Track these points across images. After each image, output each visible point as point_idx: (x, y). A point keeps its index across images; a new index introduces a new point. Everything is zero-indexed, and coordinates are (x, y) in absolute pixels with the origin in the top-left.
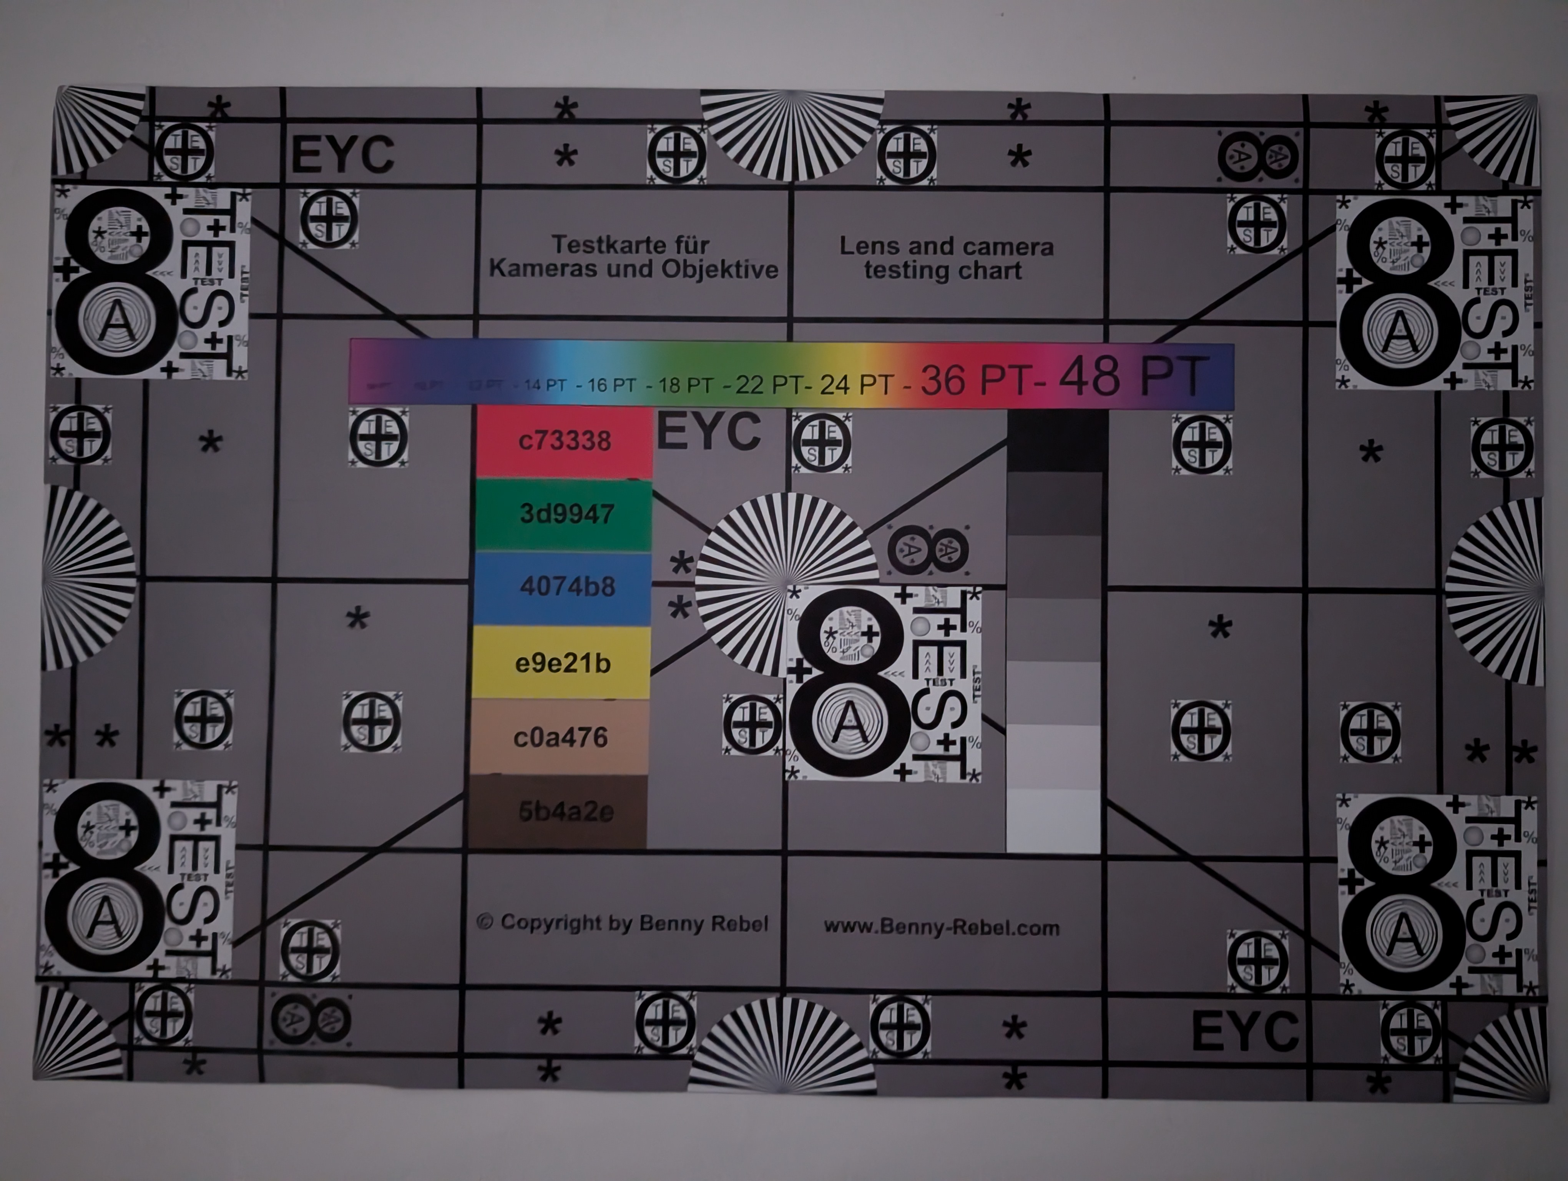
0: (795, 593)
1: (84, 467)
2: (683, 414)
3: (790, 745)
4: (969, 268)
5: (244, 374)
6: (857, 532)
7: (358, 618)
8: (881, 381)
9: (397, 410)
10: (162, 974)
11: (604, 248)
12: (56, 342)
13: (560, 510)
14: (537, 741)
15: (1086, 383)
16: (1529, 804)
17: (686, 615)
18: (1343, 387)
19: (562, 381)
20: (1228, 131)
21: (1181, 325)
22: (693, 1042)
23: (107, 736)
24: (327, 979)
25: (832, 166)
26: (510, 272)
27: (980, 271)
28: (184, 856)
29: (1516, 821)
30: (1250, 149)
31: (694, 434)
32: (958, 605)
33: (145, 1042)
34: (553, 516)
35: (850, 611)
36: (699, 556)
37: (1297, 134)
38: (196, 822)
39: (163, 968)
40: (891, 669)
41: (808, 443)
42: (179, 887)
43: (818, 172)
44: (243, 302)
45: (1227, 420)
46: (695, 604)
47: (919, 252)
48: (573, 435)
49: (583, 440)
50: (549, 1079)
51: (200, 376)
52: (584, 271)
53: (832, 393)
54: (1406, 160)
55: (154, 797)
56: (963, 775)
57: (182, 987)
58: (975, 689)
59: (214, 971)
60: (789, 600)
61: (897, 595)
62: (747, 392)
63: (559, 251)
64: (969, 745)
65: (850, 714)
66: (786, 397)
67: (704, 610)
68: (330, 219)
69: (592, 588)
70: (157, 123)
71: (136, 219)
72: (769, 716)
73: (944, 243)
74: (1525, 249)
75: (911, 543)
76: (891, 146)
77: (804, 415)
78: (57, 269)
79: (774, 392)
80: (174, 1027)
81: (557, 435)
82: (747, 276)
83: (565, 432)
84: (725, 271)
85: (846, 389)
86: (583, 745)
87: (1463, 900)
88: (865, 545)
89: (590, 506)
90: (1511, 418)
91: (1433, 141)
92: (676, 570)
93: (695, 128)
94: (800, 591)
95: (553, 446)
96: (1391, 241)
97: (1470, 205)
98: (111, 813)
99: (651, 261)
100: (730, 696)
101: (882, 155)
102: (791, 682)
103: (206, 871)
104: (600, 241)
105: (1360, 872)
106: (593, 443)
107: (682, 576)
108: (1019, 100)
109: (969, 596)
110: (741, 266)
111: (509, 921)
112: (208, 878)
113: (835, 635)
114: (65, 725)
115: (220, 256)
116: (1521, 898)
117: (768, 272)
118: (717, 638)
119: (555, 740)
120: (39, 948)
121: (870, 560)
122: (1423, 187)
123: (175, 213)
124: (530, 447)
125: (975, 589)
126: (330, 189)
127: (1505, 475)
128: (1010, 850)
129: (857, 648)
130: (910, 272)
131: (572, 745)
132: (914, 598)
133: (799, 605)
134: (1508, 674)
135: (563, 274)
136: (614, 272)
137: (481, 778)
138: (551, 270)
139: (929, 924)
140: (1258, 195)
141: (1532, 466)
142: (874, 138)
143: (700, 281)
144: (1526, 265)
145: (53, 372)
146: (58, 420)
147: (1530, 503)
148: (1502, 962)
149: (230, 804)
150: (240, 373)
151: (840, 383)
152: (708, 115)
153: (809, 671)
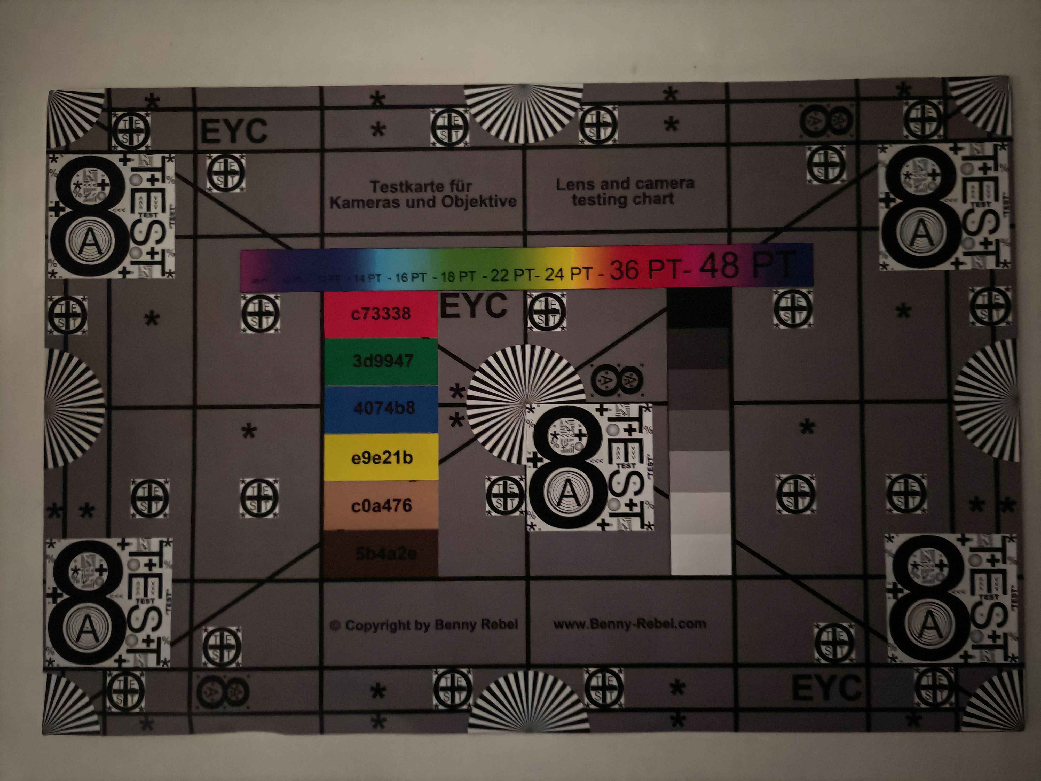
0: (531, 409)
1: (70, 336)
2: (457, 295)
3: (530, 508)
5: (173, 275)
6: (571, 369)
7: (249, 431)
8: (584, 271)
9: (272, 296)
10: (124, 665)
11: (404, 188)
12: (51, 256)
13: (378, 359)
14: (366, 508)
15: (717, 270)
16: (1011, 539)
17: (461, 425)
18: (885, 270)
19: (379, 275)
20: (806, 105)
21: (778, 231)
22: (471, 701)
23: (87, 510)
24: (234, 665)
25: (550, 134)
26: (343, 206)
27: (647, 199)
28: (138, 588)
29: (1003, 550)
30: (821, 116)
31: (464, 308)
32: (637, 416)
33: (114, 710)
34: (374, 362)
35: (567, 420)
36: (468, 386)
37: (852, 105)
38: (146, 565)
39: (125, 661)
40: (595, 457)
41: (538, 312)
42: (136, 608)
43: (541, 137)
44: (171, 228)
45: (809, 292)
46: (466, 418)
47: (607, 188)
48: (386, 311)
49: (392, 313)
50: (379, 727)
51: (144, 276)
52: (392, 204)
53: (552, 280)
54: (923, 120)
55: (118, 549)
56: (642, 526)
57: (137, 673)
58: (649, 470)
59: (158, 661)
60: (527, 414)
61: (597, 410)
63: (375, 190)
64: (646, 506)
65: (568, 488)
66: (523, 283)
67: (472, 422)
68: (226, 173)
69: (400, 409)
70: (113, 113)
71: (101, 175)
72: (516, 490)
73: (623, 182)
74: (1003, 176)
75: (606, 376)
76: (588, 120)
77: (535, 294)
78: (51, 209)
79: (515, 280)
80: (133, 700)
81: (376, 310)
82: (496, 205)
83: (381, 308)
84: (483, 202)
85: (562, 277)
86: (396, 510)
87: (969, 601)
88: (576, 378)
89: (398, 356)
90: (996, 287)
91: (941, 108)
92: (454, 396)
93: (461, 110)
94: (534, 408)
95: (373, 318)
96: (915, 173)
97: (967, 149)
98: (90, 561)
99: (434, 197)
100: (490, 477)
101: (583, 125)
102: (530, 467)
103: (153, 597)
104: (401, 184)
105: (901, 585)
106: (399, 315)
107: (457, 400)
108: (670, 88)
109: (644, 409)
110: (493, 199)
111: (351, 625)
112: (154, 601)
113: (558, 436)
114: (60, 504)
115: (156, 198)
116: (1006, 600)
117: (510, 202)
118: (481, 440)
119: (378, 508)
120: (45, 649)
121: (580, 387)
122: (935, 138)
123: (126, 172)
124: (359, 318)
125: (647, 405)
126: (226, 154)
127: (992, 324)
128: (674, 573)
129: (572, 444)
130: (602, 201)
131: (389, 511)
132: (609, 412)
133: (534, 417)
134: (996, 455)
135: (377, 207)
136: (410, 204)
137: (330, 533)
138: (369, 204)
139: (622, 623)
140: (826, 146)
141: (1010, 319)
142: (577, 114)
143: (466, 209)
144: (1004, 188)
145: (49, 275)
146: (53, 306)
147: (1009, 343)
148: (994, 641)
149: (168, 553)
150: (170, 273)
151: (558, 273)
152: (470, 102)
153: (541, 460)
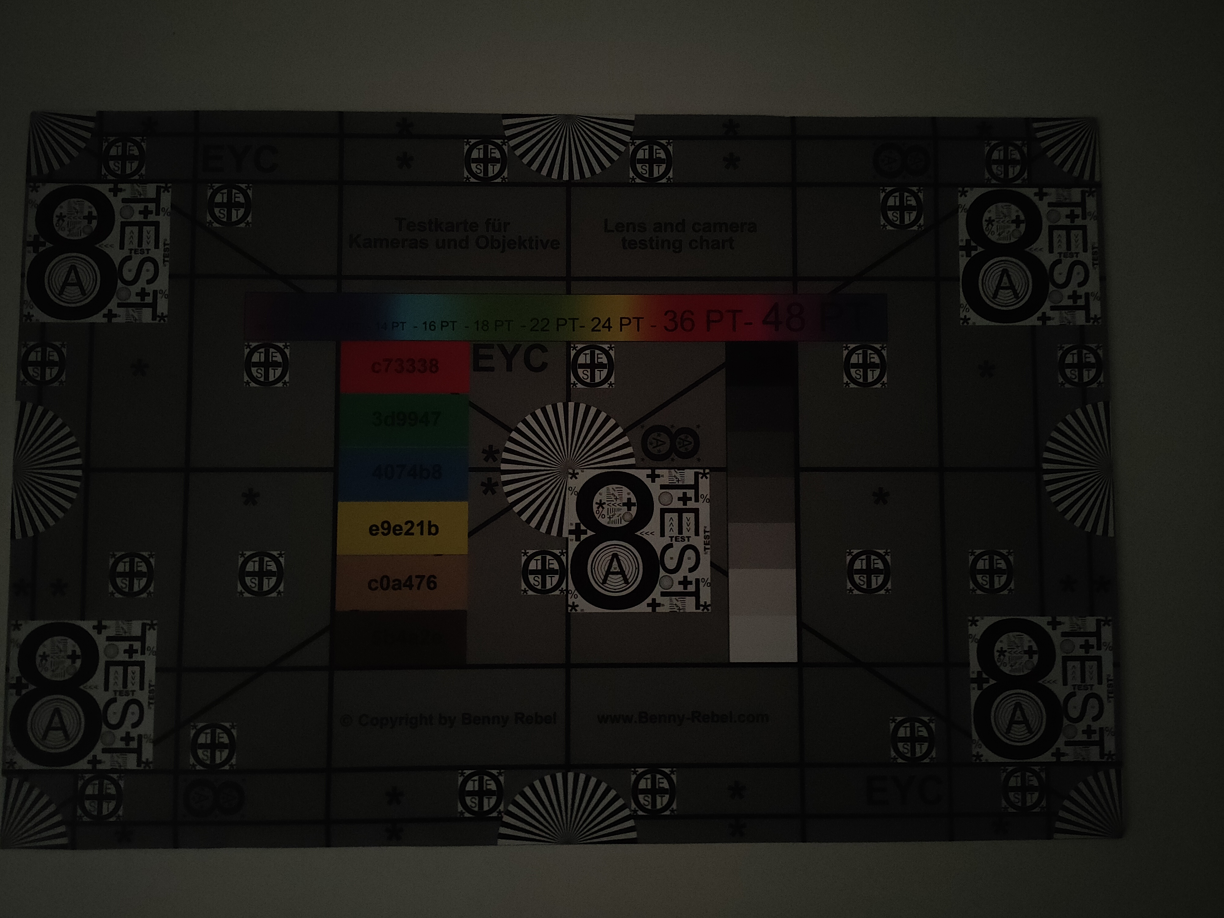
0: (574, 475)
1: (45, 388)
2: (491, 347)
3: (571, 587)
4: (696, 241)
5: (166, 319)
6: (619, 431)
7: (250, 497)
8: (634, 322)
9: (281, 345)
10: (99, 767)
11: (433, 227)
12: (27, 297)
13: (401, 417)
14: (385, 586)
15: (781, 323)
16: (1107, 622)
17: (494, 492)
18: (965, 324)
19: (403, 323)
20: (879, 143)
21: (849, 280)
22: (501, 808)
23: (59, 587)
24: (227, 767)
25: (598, 170)
26: (364, 245)
27: (705, 244)
28: (116, 678)
29: (1097, 634)
30: (896, 155)
31: (499, 360)
32: (693, 483)
33: (85, 819)
34: (396, 421)
35: (614, 487)
36: (502, 448)
38: (125, 651)
39: (100, 762)
40: (645, 530)
41: (582, 366)
42: (113, 700)
43: (587, 174)
44: (165, 266)
45: (883, 348)
46: (501, 484)
47: (660, 231)
48: (411, 363)
49: (418, 365)
50: (394, 839)
51: (132, 320)
52: (419, 244)
53: (600, 331)
54: (1006, 162)
55: (93, 633)
56: (698, 606)
57: (115, 776)
58: (705, 543)
59: (139, 762)
60: (569, 480)
61: (648, 476)
62: (537, 330)
63: (400, 229)
64: (701, 584)
66: (566, 334)
67: (507, 489)
68: (230, 205)
69: (425, 473)
70: (104, 137)
71: (87, 207)
72: (556, 566)
73: (678, 224)
74: (1092, 225)
75: (659, 438)
76: (640, 155)
77: (580, 346)
78: (29, 244)
79: (558, 330)
80: (108, 807)
81: (399, 362)
82: (537, 249)
83: (405, 360)
84: (521, 244)
85: (609, 327)
86: (419, 588)
87: (1061, 692)
88: (625, 440)
89: (423, 413)
90: (1086, 345)
91: (1025, 149)
92: (486, 459)
93: (499, 141)
94: (577, 473)
95: (396, 370)
96: (998, 220)
97: (1052, 194)
98: (61, 646)
99: (467, 237)
100: (527, 551)
101: (633, 161)
102: (572, 540)
103: (133, 688)
104: (430, 222)
105: (987, 674)
106: (425, 368)
107: (490, 464)
108: (731, 121)
109: (700, 476)
110: (533, 240)
111: (364, 720)
112: (135, 693)
113: (604, 506)
114: (28, 580)
115: (149, 232)
116: (1102, 690)
117: (552, 245)
118: (517, 509)
119: (398, 585)
121: (629, 450)
122: (1019, 182)
123: (116, 203)
124: (379, 370)
125: (704, 471)
126: (230, 184)
127: (1082, 385)
128: (733, 659)
129: (620, 514)
130: (654, 244)
131: (411, 589)
132: (661, 478)
133: (577, 484)
134: (1089, 528)
135: (403, 246)
136: (441, 244)
137: (344, 613)
138: (394, 243)
139: (674, 716)
140: (902, 188)
141: (1101, 379)
142: (627, 150)
143: (503, 252)
144: (1093, 237)
145: (24, 318)
146: (27, 354)
147: (1101, 405)
148: (1089, 737)
149: (152, 638)
150: (162, 317)
151: (606, 323)
152: (508, 133)
153: (585, 532)
